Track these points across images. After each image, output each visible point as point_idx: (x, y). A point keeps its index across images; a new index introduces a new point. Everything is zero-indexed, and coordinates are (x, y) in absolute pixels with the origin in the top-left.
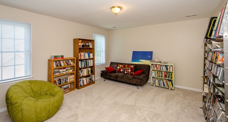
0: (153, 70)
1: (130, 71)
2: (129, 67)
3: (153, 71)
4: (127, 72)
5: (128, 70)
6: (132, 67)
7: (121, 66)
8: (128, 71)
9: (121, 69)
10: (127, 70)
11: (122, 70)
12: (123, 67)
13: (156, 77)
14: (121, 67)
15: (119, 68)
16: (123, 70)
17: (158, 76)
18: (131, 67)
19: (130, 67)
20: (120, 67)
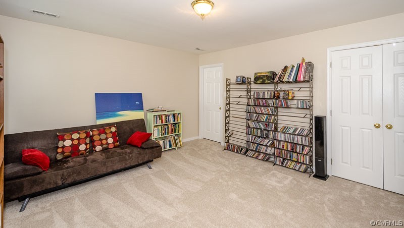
0: (155, 126)
1: (110, 141)
2: (106, 134)
3: (155, 128)
4: (105, 146)
5: (107, 139)
6: (113, 129)
7: (75, 136)
8: (108, 144)
9: (79, 144)
10: (104, 142)
11: (82, 147)
12: (86, 138)
13: (160, 136)
14: (79, 139)
15: (68, 143)
16: (86, 144)
17: (162, 135)
18: (111, 132)
19: (107, 131)
20: (72, 140)
